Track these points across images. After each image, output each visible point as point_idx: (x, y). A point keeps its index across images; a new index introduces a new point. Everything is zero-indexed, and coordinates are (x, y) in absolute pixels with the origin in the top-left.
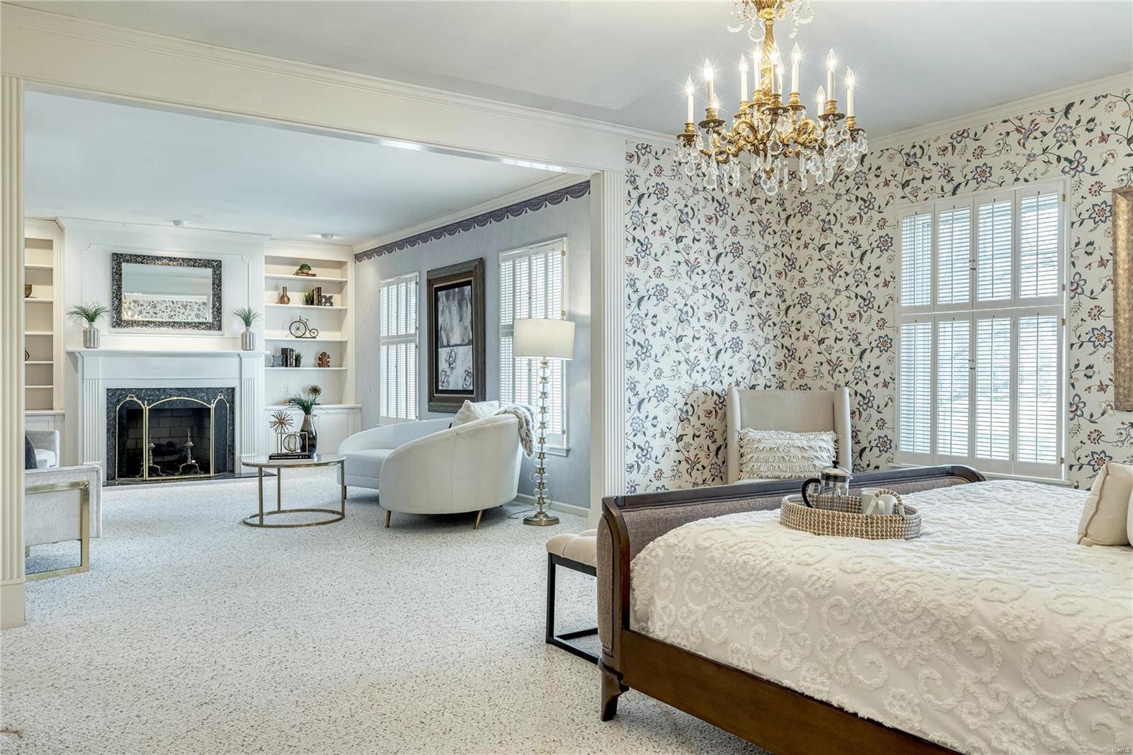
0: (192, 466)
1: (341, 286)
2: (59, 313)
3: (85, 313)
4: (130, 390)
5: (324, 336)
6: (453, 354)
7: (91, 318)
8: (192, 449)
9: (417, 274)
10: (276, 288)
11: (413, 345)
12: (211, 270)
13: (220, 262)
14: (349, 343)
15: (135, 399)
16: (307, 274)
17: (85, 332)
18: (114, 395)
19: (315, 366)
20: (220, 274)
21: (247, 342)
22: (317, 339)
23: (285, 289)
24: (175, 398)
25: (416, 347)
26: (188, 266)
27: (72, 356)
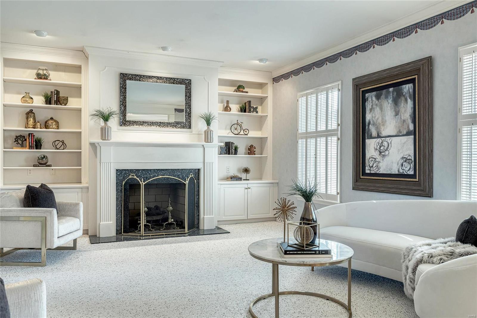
0: (171, 224)
1: (262, 100)
2: (85, 116)
3: (102, 115)
4: (131, 171)
5: (253, 134)
6: (385, 144)
7: (106, 118)
8: (172, 212)
9: (340, 82)
10: (222, 102)
11: (335, 139)
12: (184, 86)
13: (190, 80)
14: (268, 139)
15: (135, 177)
16: (242, 92)
17: (102, 129)
18: (121, 173)
19: (245, 154)
20: (190, 89)
21: (208, 137)
22: (249, 136)
23: (228, 102)
24: (161, 177)
25: (338, 139)
26: (170, 83)
27: (93, 146)
